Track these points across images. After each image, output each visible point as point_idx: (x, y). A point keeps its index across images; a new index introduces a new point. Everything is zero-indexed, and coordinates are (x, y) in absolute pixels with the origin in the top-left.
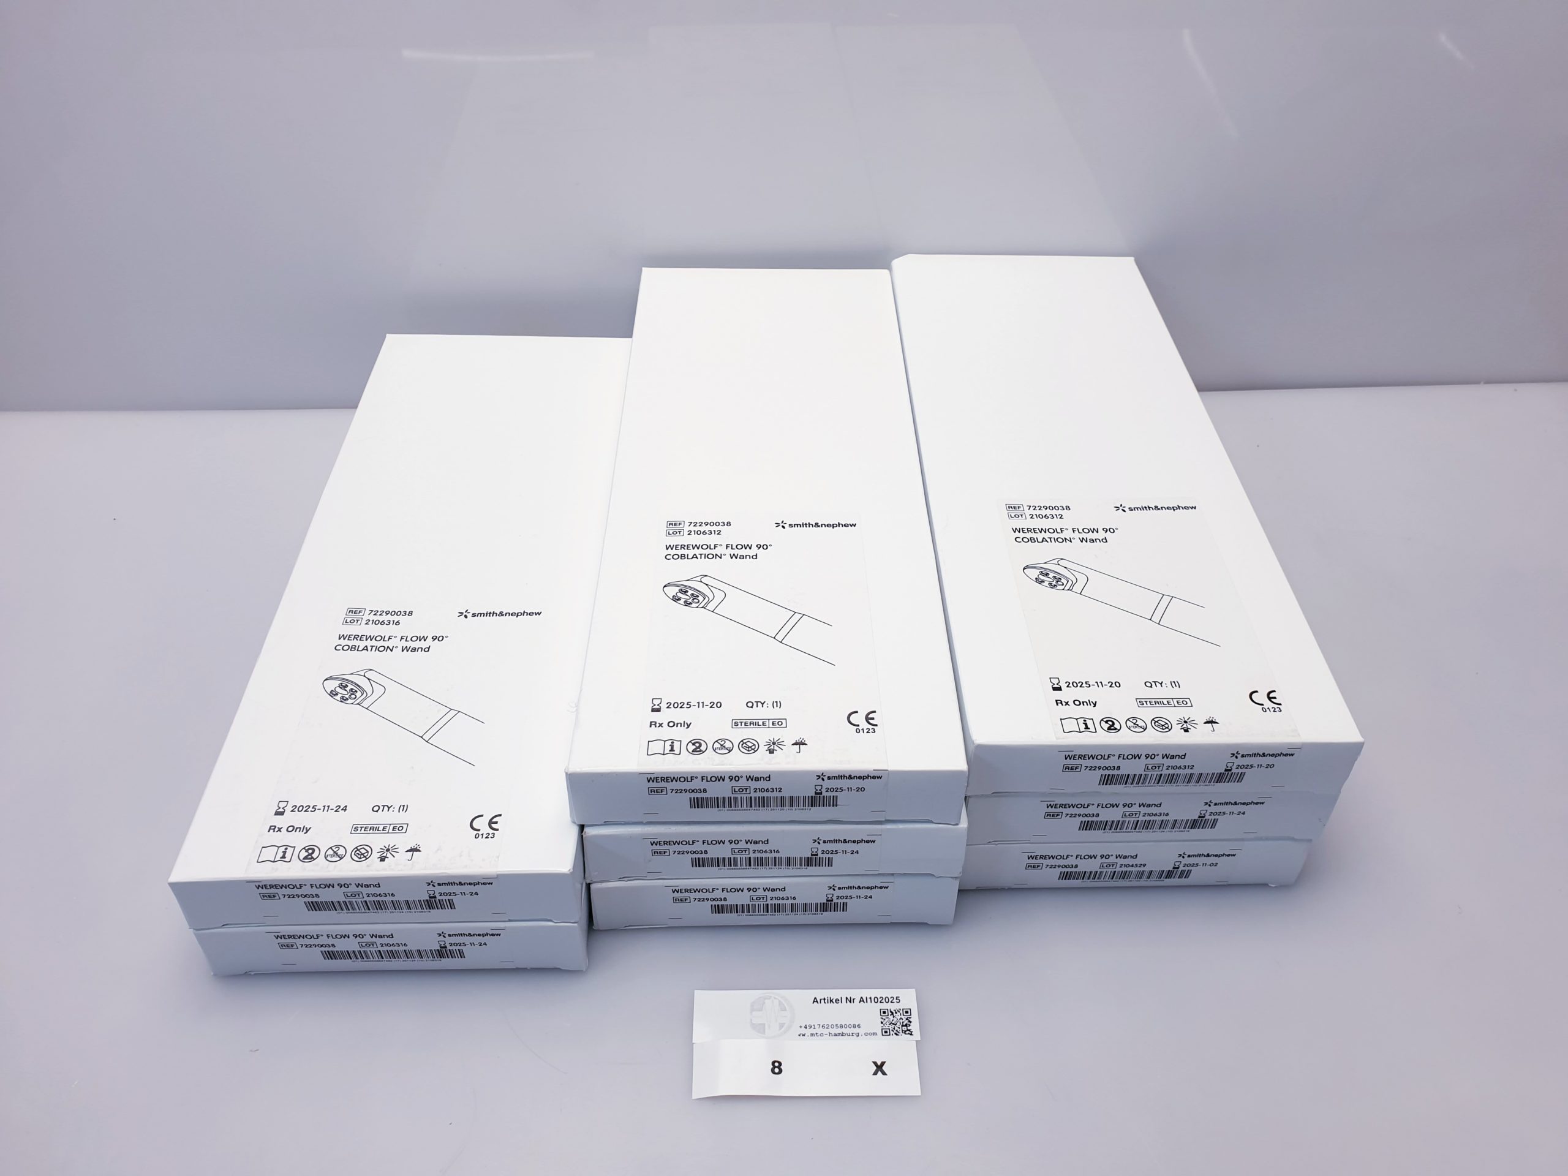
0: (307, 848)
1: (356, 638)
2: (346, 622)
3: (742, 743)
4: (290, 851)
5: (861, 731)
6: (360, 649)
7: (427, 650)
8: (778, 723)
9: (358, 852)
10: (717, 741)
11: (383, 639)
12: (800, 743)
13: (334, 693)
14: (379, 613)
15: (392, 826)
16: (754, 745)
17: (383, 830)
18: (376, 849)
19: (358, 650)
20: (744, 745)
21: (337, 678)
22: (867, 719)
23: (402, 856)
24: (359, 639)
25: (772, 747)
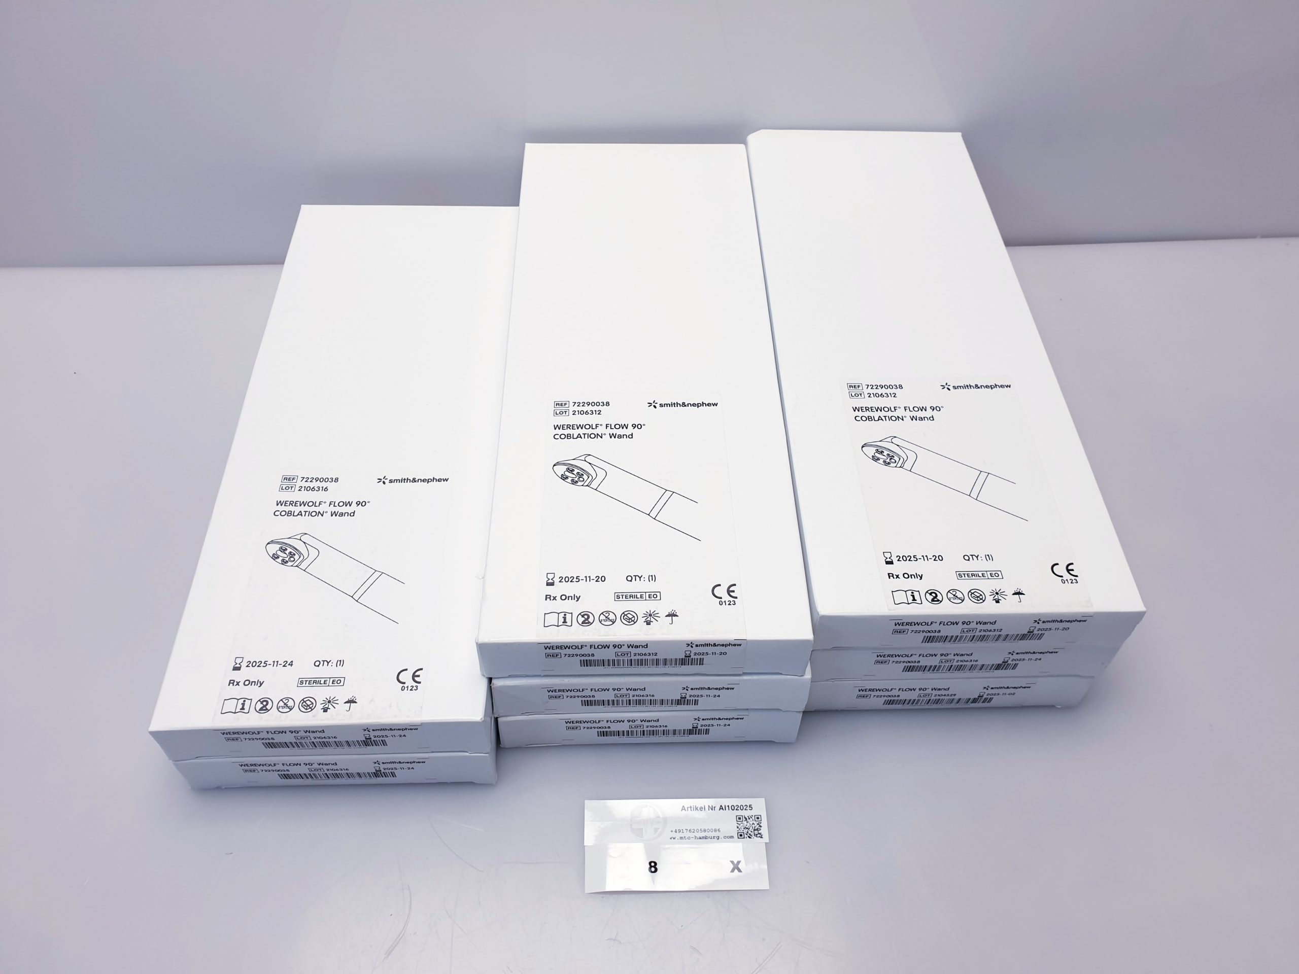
0: (261, 700)
1: (292, 504)
2: (282, 489)
3: (623, 615)
4: (247, 703)
5: (724, 603)
6: (295, 514)
7: (352, 514)
8: (653, 596)
9: (304, 704)
10: (602, 613)
11: (314, 504)
12: (672, 615)
13: (276, 556)
14: (309, 480)
15: (332, 680)
16: (634, 617)
17: (324, 684)
18: (319, 701)
19: (293, 516)
20: (626, 617)
21: (278, 542)
22: (729, 592)
23: (342, 707)
24: (294, 504)
25: (649, 619)
